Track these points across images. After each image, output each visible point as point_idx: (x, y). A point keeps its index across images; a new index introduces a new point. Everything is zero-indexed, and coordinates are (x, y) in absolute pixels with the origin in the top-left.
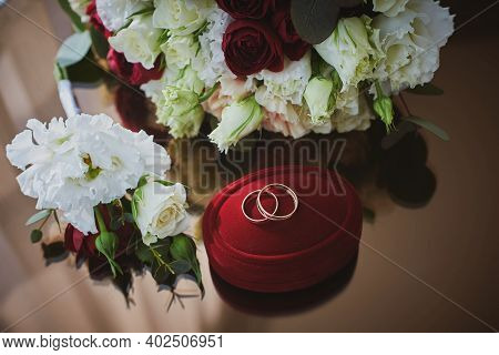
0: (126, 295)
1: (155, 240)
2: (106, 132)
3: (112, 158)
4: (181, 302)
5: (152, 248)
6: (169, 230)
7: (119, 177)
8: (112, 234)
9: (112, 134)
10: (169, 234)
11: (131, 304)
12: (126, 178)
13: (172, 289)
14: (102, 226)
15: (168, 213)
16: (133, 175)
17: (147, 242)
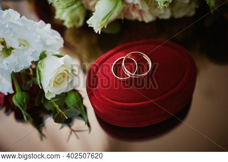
0: (40, 132)
1: (54, 96)
2: (14, 22)
3: (19, 40)
4: (76, 135)
5: (52, 101)
6: (64, 88)
7: (26, 53)
8: (23, 93)
9: (19, 23)
10: (63, 91)
11: (43, 138)
12: (31, 53)
13: (70, 127)
14: (17, 88)
15: (61, 76)
16: (36, 51)
17: (49, 97)
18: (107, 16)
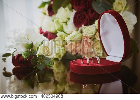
18: (74, 36)
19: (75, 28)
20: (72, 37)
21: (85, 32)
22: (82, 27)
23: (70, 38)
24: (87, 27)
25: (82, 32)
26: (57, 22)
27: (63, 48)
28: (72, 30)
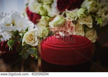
18: (58, 21)
19: (59, 12)
20: (56, 22)
21: (69, 16)
22: (65, 11)
23: (54, 24)
24: (70, 12)
25: (65, 16)
26: (41, 9)
27: (47, 28)
28: (56, 14)
